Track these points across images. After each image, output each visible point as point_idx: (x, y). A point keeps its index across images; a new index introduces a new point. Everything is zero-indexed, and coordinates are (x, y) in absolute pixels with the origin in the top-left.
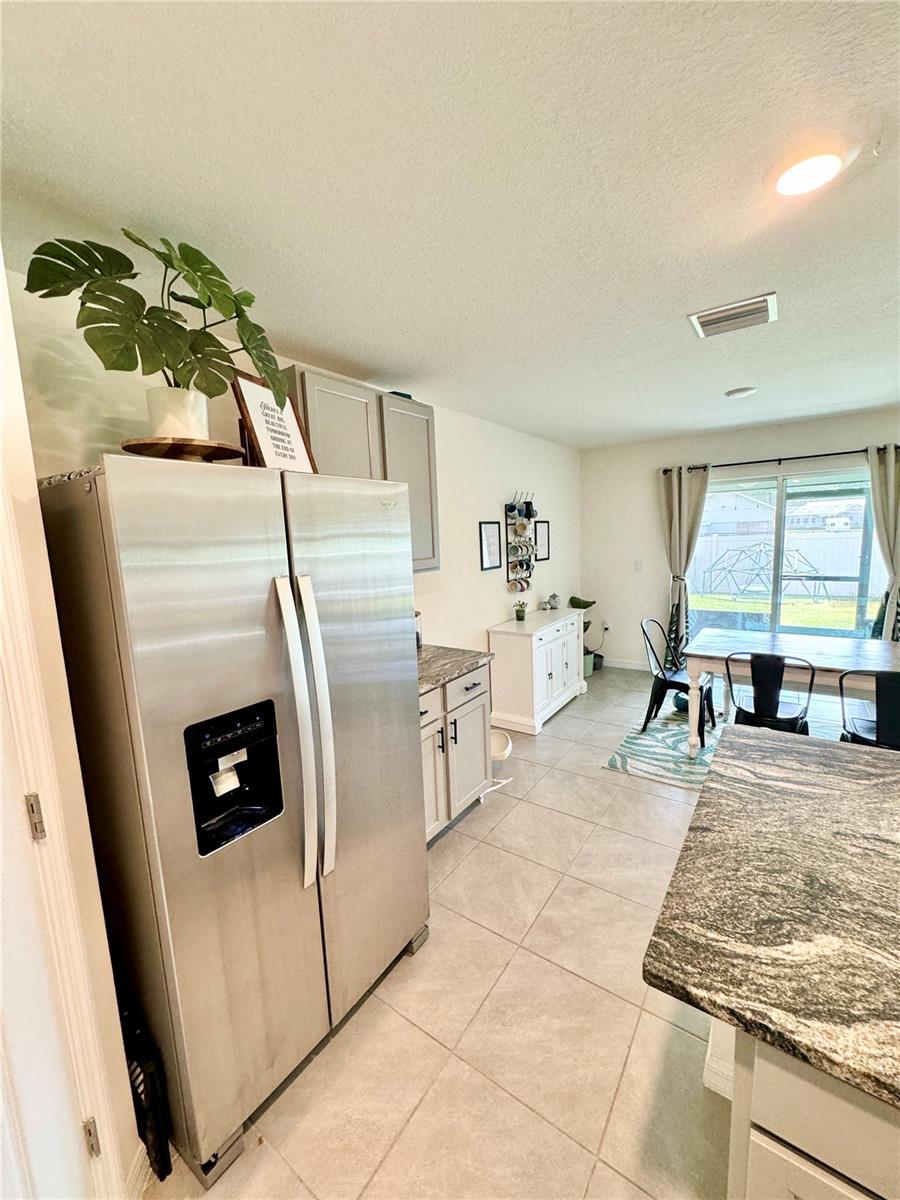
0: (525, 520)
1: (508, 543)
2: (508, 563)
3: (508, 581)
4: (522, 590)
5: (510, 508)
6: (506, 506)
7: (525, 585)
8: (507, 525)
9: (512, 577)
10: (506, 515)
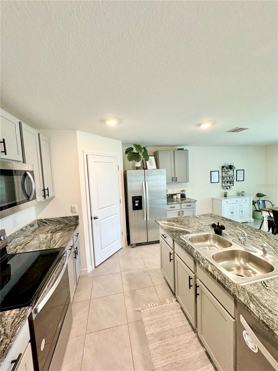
0: (229, 170)
1: (222, 176)
2: (222, 182)
3: (222, 186)
4: (227, 189)
5: (223, 167)
6: (222, 167)
7: (228, 188)
8: (222, 171)
9: (223, 185)
10: (222, 169)
